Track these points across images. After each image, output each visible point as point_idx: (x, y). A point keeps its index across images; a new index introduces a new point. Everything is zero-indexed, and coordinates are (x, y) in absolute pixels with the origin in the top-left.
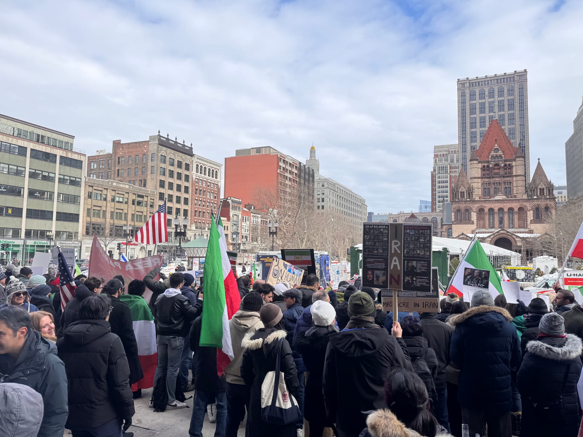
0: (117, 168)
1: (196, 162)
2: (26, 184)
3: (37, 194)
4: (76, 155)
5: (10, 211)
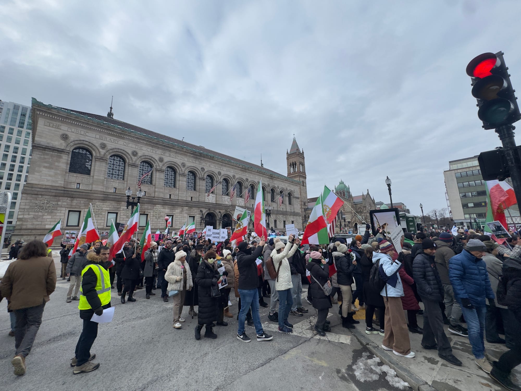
5: (483, 204)
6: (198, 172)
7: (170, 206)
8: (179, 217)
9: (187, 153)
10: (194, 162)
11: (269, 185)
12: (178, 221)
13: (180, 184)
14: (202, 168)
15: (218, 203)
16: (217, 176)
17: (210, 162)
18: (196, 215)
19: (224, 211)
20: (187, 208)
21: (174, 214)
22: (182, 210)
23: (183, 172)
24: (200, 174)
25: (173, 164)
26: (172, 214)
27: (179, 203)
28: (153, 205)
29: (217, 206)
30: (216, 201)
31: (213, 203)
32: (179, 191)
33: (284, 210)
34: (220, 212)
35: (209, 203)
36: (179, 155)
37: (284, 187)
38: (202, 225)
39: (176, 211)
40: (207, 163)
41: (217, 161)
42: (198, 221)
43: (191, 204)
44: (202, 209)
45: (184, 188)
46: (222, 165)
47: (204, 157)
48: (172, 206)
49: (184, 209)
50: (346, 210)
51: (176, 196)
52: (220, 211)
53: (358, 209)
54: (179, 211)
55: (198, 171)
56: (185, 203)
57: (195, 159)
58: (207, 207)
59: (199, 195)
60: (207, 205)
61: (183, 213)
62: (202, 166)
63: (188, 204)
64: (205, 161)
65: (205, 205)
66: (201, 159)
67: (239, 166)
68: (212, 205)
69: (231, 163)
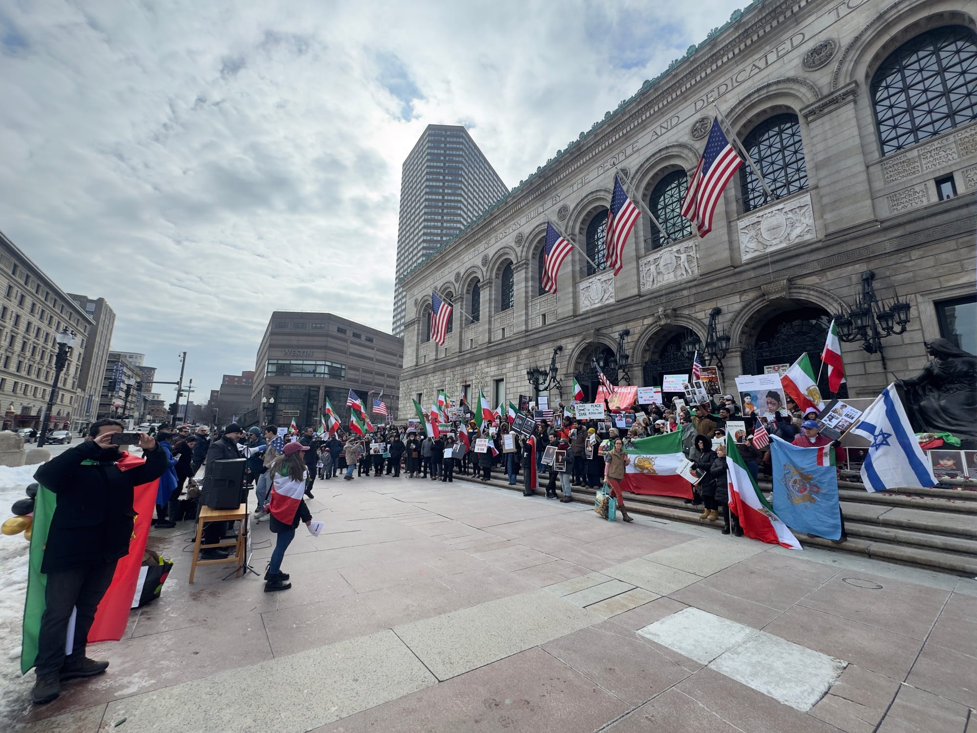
14: (559, 212)
17: (579, 170)
19: (647, 321)
20: (527, 351)
23: (520, 259)
25: (503, 254)
28: (475, 364)
30: (619, 292)
31: (607, 306)
34: (627, 333)
35: (592, 310)
36: (511, 223)
39: (508, 366)
40: (574, 181)
41: (596, 145)
46: (627, 137)
47: (557, 173)
51: (512, 329)
54: (511, 365)
57: (539, 204)
60: (580, 323)
62: (562, 203)
64: (567, 179)
65: (573, 325)
66: (554, 187)
67: (714, 45)
68: (596, 315)
69: (656, 90)
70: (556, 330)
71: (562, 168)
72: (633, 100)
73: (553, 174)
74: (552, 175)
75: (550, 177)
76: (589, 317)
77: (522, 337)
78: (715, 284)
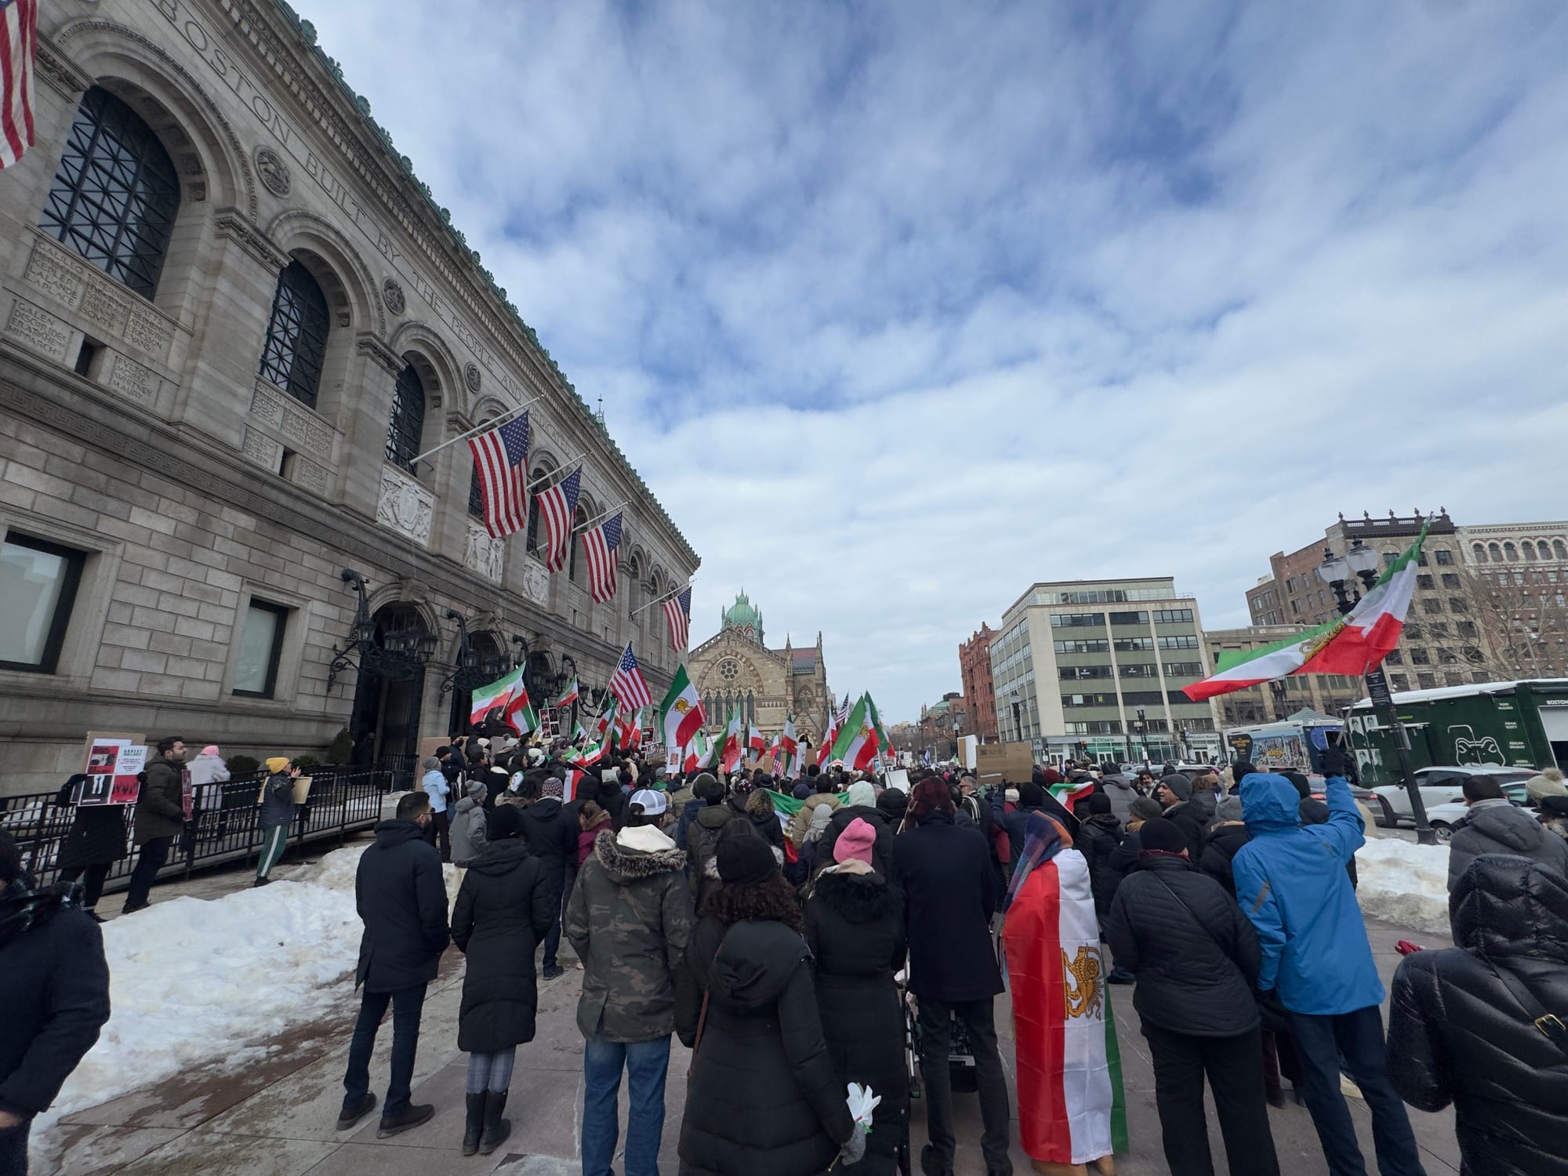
0: (1290, 600)
1: (1471, 541)
2: (1113, 659)
3: (1132, 671)
4: (1178, 604)
5: (1100, 699)
6: (361, 295)
7: (77, 451)
8: (153, 580)
9: (326, 106)
10: (352, 210)
11: (627, 536)
12: (140, 617)
13: (219, 301)
14: (390, 285)
15: (445, 552)
16: (458, 385)
17: (438, 277)
18: (307, 599)
19: (470, 612)
20: (245, 521)
21: (114, 541)
22: (202, 525)
23: (262, 225)
24: (374, 313)
25: (180, 99)
26: (85, 531)
27: (178, 450)
29: (443, 575)
30: (437, 536)
31: (418, 546)
32: (195, 353)
33: (655, 664)
34: (451, 615)
35: (397, 535)
36: (251, 77)
37: (661, 562)
38: (336, 690)
39: (139, 517)
40: (421, 273)
41: (475, 294)
42: (313, 654)
43: (283, 499)
44: (356, 566)
45: (248, 355)
46: (491, 339)
47: (420, 223)
48: (93, 458)
49: (216, 526)
50: (766, 690)
51: (151, 384)
52: (456, 606)
53: (801, 691)
54: (164, 526)
55: (367, 288)
56: (237, 478)
57: (353, 194)
58: (388, 563)
59: (348, 460)
60: (390, 549)
61: (200, 554)
62: (394, 275)
63: (256, 487)
64: (417, 252)
65: (377, 544)
66: (396, 226)
67: (561, 388)
68: (418, 556)
69: (533, 352)
70: (341, 526)
71: (431, 234)
72: (519, 322)
73: (416, 215)
74: (412, 210)
75: (408, 205)
76: (409, 552)
77: (235, 468)
78: (516, 609)
